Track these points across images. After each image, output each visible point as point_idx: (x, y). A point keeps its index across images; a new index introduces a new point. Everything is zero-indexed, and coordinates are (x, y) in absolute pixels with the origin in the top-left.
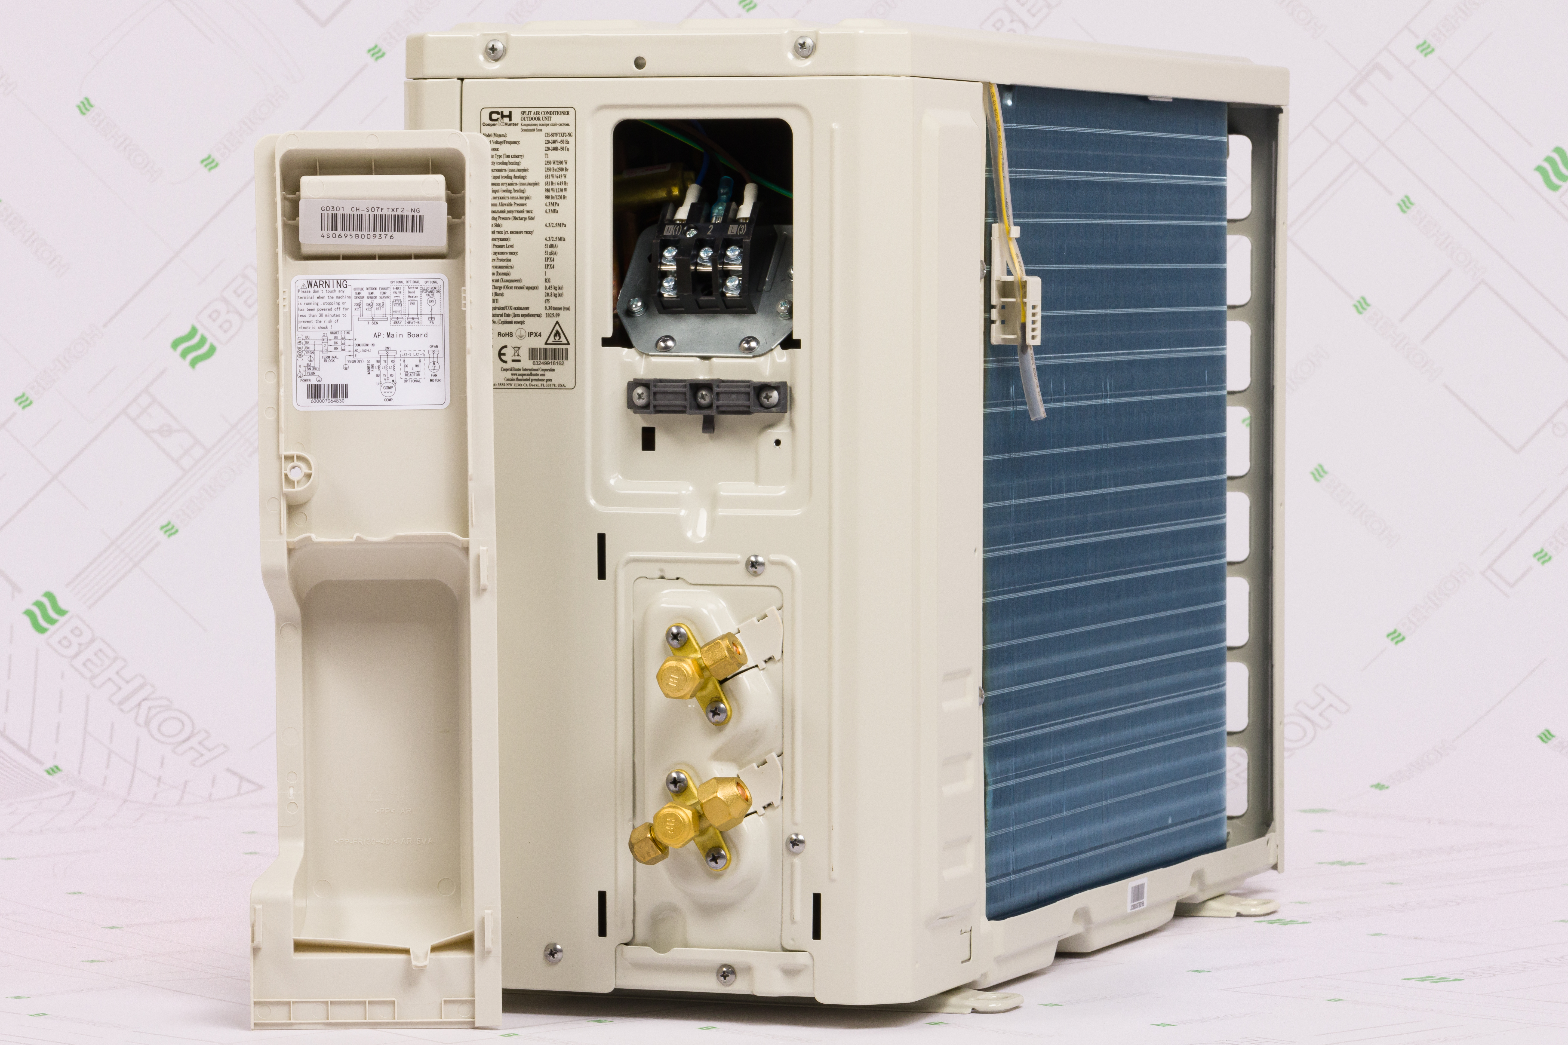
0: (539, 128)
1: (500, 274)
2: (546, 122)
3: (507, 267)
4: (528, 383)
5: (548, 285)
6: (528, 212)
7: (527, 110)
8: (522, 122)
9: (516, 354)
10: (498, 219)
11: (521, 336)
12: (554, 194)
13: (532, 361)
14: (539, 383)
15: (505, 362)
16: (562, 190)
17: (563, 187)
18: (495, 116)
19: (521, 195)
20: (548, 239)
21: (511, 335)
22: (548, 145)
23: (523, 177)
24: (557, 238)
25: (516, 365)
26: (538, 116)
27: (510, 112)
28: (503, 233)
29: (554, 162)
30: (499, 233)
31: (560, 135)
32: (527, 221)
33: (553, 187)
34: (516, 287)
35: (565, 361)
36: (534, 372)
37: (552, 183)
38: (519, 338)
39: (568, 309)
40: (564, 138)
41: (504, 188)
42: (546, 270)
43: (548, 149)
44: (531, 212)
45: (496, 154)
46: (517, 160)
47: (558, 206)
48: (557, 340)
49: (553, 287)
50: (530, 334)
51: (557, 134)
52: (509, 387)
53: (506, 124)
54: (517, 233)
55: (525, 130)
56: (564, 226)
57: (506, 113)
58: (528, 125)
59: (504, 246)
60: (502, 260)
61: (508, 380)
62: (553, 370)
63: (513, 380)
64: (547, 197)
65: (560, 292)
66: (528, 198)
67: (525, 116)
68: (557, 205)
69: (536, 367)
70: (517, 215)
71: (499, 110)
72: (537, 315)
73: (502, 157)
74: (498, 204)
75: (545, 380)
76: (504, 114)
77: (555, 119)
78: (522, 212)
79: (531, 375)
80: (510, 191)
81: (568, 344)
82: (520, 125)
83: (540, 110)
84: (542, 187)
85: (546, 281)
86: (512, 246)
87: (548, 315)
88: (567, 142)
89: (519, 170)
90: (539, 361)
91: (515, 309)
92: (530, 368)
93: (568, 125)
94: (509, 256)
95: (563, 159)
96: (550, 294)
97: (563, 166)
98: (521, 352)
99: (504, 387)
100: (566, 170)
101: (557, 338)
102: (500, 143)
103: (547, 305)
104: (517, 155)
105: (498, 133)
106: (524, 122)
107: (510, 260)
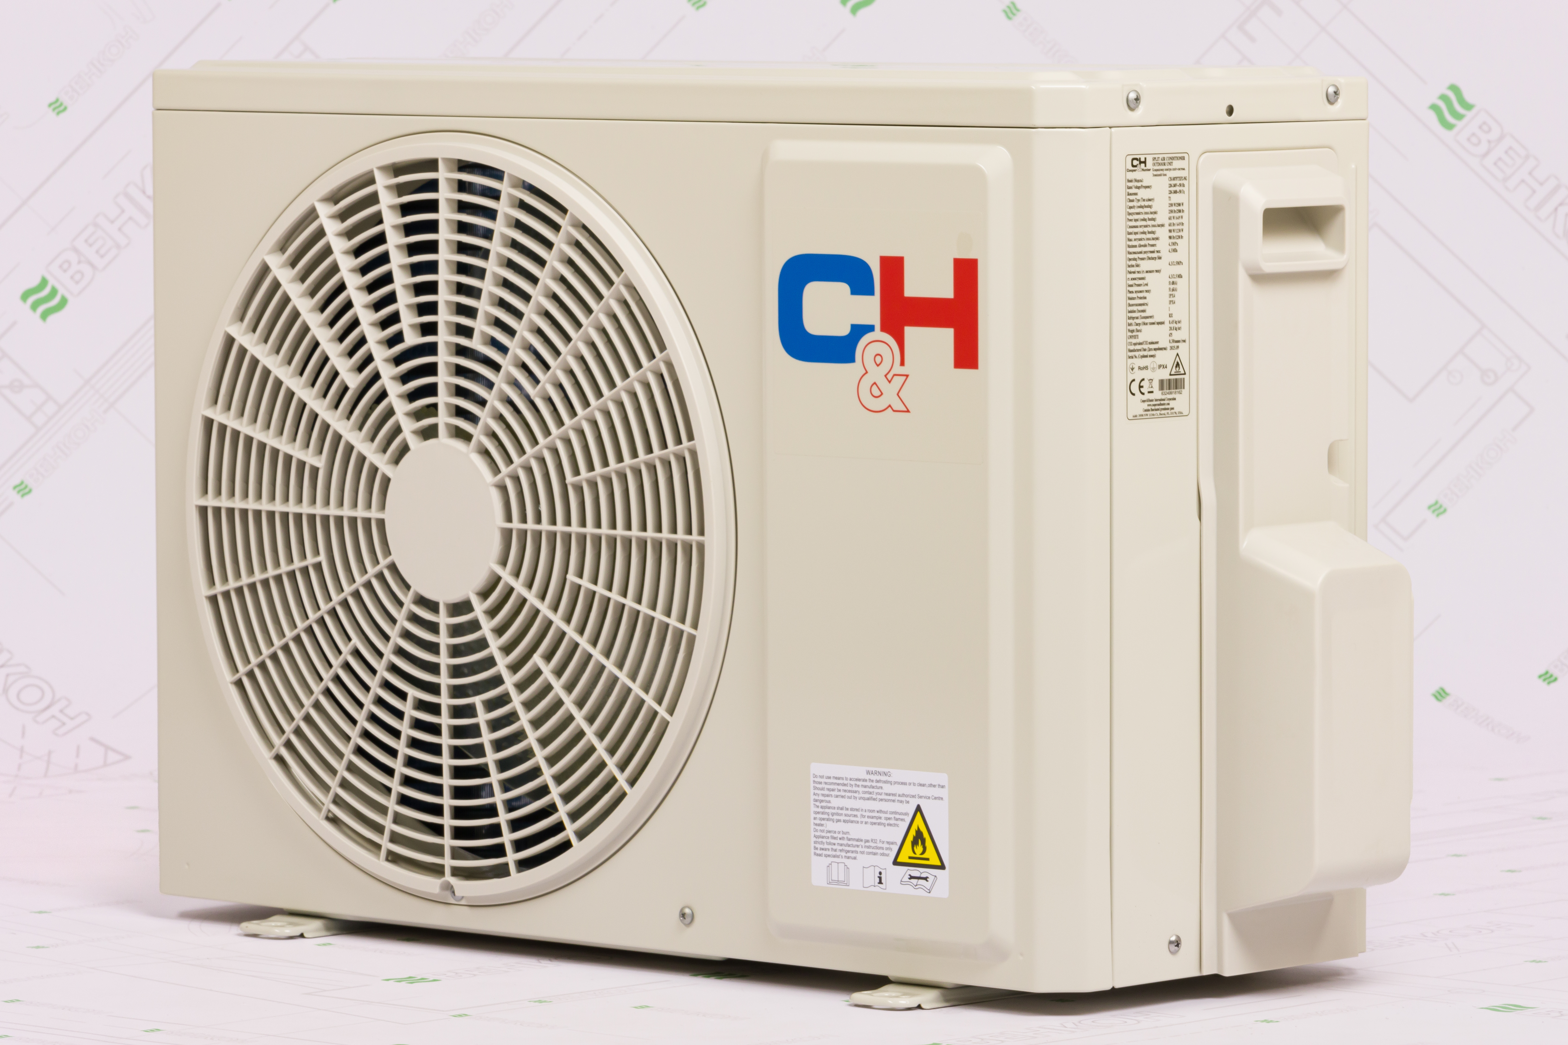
0: (1165, 172)
1: (1139, 311)
2: (1170, 167)
3: (1143, 304)
4: (1158, 412)
5: (1171, 320)
6: (1157, 252)
7: (1156, 156)
8: (1153, 167)
9: (1151, 386)
10: (1137, 260)
12: (1175, 234)
13: (1161, 392)
14: (1165, 412)
15: (1143, 394)
16: (1180, 231)
17: (1181, 227)
18: (1135, 163)
19: (1153, 236)
20: (1171, 277)
21: (1147, 368)
22: (1170, 189)
23: (1154, 220)
24: (1177, 276)
25: (1151, 397)
26: (1164, 161)
28: (1141, 272)
29: (1175, 205)
30: (1138, 272)
31: (1179, 179)
32: (1157, 261)
33: (1174, 228)
34: (1150, 323)
35: (1183, 390)
36: (1162, 402)
37: (1174, 224)
39: (1184, 341)
40: (1181, 182)
41: (1141, 230)
42: (1170, 306)
43: (1171, 192)
44: (1159, 252)
45: (1136, 199)
46: (1150, 203)
49: (1174, 321)
50: (1160, 366)
51: (1177, 178)
52: (1147, 417)
53: (1143, 170)
54: (1150, 272)
55: (1156, 175)
56: (1181, 264)
58: (1157, 170)
59: (1142, 285)
60: (1141, 298)
61: (1146, 410)
62: (1175, 399)
63: (1148, 410)
64: (1170, 237)
65: (1179, 325)
66: (1157, 239)
67: (1155, 161)
68: (1176, 245)
69: (1163, 397)
70: (1150, 255)
73: (1140, 201)
74: (1137, 246)
75: (1170, 409)
77: (1177, 164)
78: (1154, 252)
79: (1161, 404)
80: (1145, 233)
81: (1185, 374)
82: (1152, 170)
83: (1165, 156)
84: (1167, 228)
85: (1170, 316)
86: (1147, 285)
87: (1172, 348)
88: (1184, 185)
89: (1151, 213)
90: (1165, 391)
91: (1150, 343)
92: (1160, 398)
93: (1184, 169)
94: (1145, 294)
95: (1181, 202)
96: (1172, 328)
97: (1181, 208)
98: (1153, 384)
99: (1141, 417)
100: (1183, 211)
102: (1139, 188)
103: (1171, 338)
104: (1150, 198)
105: (1137, 179)
106: (1157, 168)
107: (1145, 298)
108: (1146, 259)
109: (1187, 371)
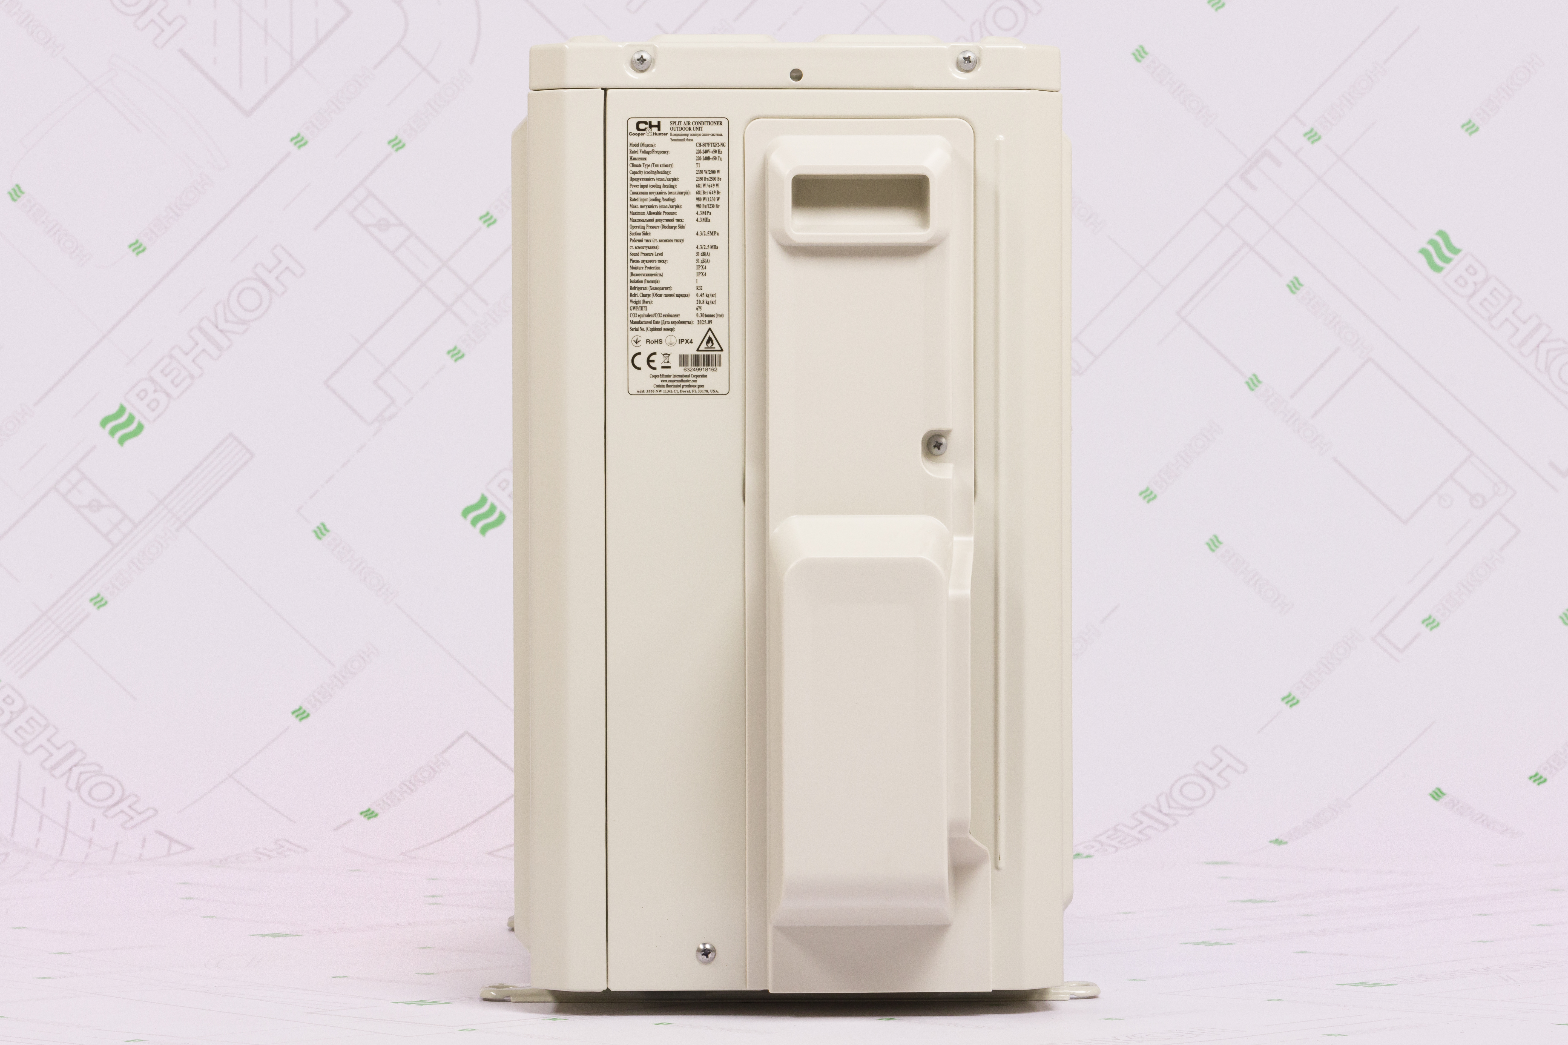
0: (690, 137)
1: (648, 282)
2: (698, 132)
3: (655, 275)
4: (679, 389)
5: (700, 292)
6: (678, 220)
7: (677, 120)
8: (671, 132)
9: (666, 361)
10: (646, 228)
11: (671, 343)
12: (706, 203)
13: (683, 367)
14: (691, 389)
15: (655, 369)
16: (714, 199)
17: (715, 196)
18: (642, 126)
19: (671, 203)
20: (699, 247)
21: (660, 341)
22: (699, 155)
23: (673, 187)
24: (710, 246)
25: (666, 372)
26: (688, 126)
27: (659, 122)
28: (652, 241)
29: (706, 172)
30: (647, 241)
31: (713, 144)
32: (677, 229)
33: (705, 196)
34: (666, 295)
35: (718, 367)
36: (684, 379)
37: (704, 192)
38: (669, 344)
39: (721, 316)
40: (717, 148)
41: (653, 197)
42: (698, 278)
43: (700, 158)
44: (682, 221)
45: (644, 164)
46: (666, 169)
47: (710, 214)
48: (709, 347)
49: (705, 294)
50: (681, 341)
51: (709, 144)
52: (659, 393)
53: (655, 134)
54: (666, 241)
55: (675, 140)
56: (716, 234)
57: (655, 122)
58: (678, 135)
59: (653, 254)
60: (651, 268)
61: (657, 386)
62: (706, 376)
63: (663, 386)
64: (699, 206)
65: (713, 299)
66: (678, 207)
67: (674, 126)
68: (709, 214)
69: (687, 373)
70: (666, 224)
71: (647, 120)
72: (689, 322)
73: (650, 166)
74: (646, 213)
75: (697, 387)
76: (653, 124)
77: (707, 129)
78: (672, 220)
79: (682, 381)
80: (659, 200)
81: (722, 350)
82: (669, 134)
83: (691, 120)
84: (693, 196)
85: (697, 289)
86: (661, 254)
87: (700, 322)
88: (720, 152)
89: (668, 180)
90: (690, 367)
91: (665, 316)
92: (681, 374)
93: (721, 135)
94: (658, 264)
95: (716, 169)
96: (702, 302)
97: (716, 175)
98: (670, 359)
99: (653, 393)
100: (719, 179)
101: (710, 345)
102: (648, 153)
103: (699, 312)
104: (665, 164)
105: (646, 143)
106: (674, 132)
107: (659, 268)
108: (660, 227)
109: (725, 347)
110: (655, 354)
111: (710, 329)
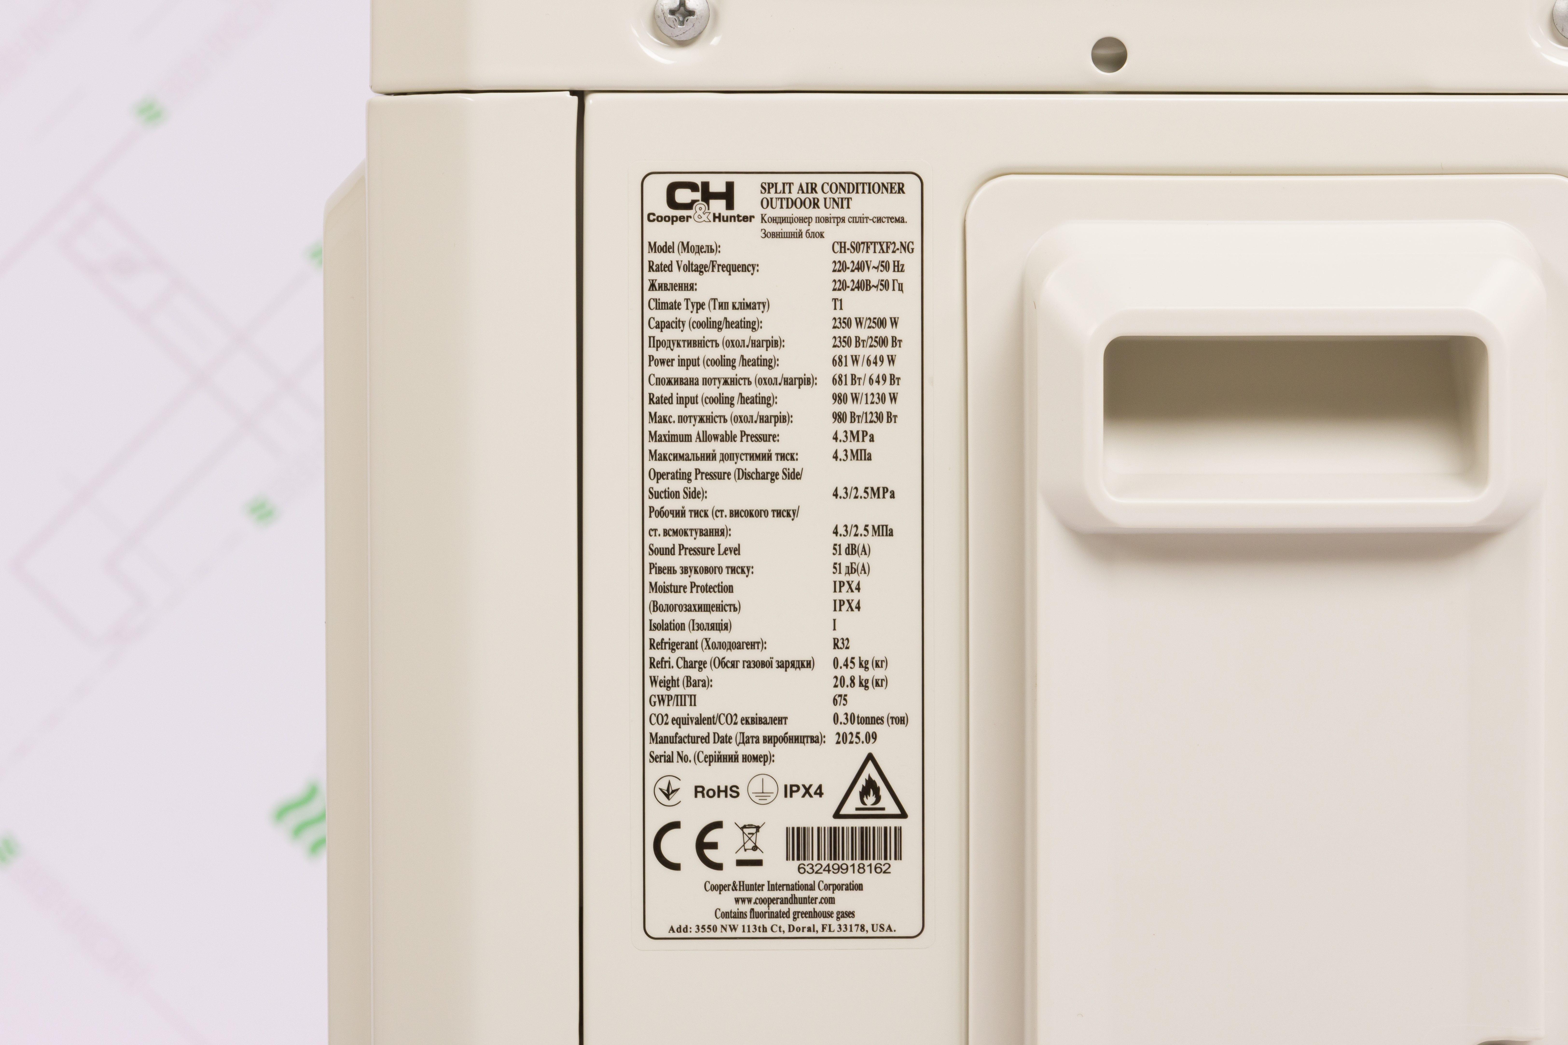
0: (815, 227)
1: (700, 627)
2: (837, 212)
3: (720, 608)
4: (784, 923)
5: (842, 655)
6: (783, 457)
7: (779, 179)
8: (764, 211)
9: (750, 845)
10: (693, 477)
11: (763, 794)
12: (859, 408)
13: (796, 863)
14: (818, 922)
15: (718, 867)
16: (882, 398)
17: (886, 388)
18: (683, 196)
19: (764, 410)
20: (841, 530)
21: (733, 792)
22: (841, 276)
23: (769, 363)
24: (870, 529)
25: (750, 875)
26: (811, 196)
27: (730, 186)
28: (709, 513)
29: (859, 322)
30: (697, 513)
31: (878, 247)
32: (780, 482)
33: (856, 389)
34: (749, 662)
35: (892, 862)
36: (800, 894)
37: (854, 379)
38: (756, 800)
39: (902, 721)
40: (890, 257)
41: (712, 391)
42: (837, 615)
43: (843, 286)
44: (792, 458)
45: (687, 300)
46: (750, 315)
47: (872, 439)
48: (869, 806)
49: (857, 661)
50: (790, 790)
51: (867, 245)
52: (729, 934)
53: (718, 217)
54: (750, 514)
55: (774, 235)
56: (888, 495)
57: (717, 185)
58: (783, 220)
59: (713, 550)
60: (707, 589)
61: (726, 915)
62: (860, 887)
63: (741, 915)
64: (839, 417)
65: (879, 673)
66: (783, 419)
67: (773, 194)
68: (867, 438)
69: (806, 879)
70: (750, 466)
71: (698, 180)
72: (812, 737)
73: (706, 307)
74: (694, 437)
75: (835, 915)
76: (712, 189)
77: (862, 204)
78: (767, 457)
79: (794, 900)
80: (729, 401)
81: (903, 815)
82: (758, 218)
83: (819, 180)
84: (825, 389)
85: (836, 645)
86: (736, 551)
87: (843, 738)
88: (899, 267)
89: (756, 344)
90: (815, 861)
91: (746, 721)
92: (791, 881)
93: (900, 220)
94: (727, 579)
95: (887, 315)
96: (848, 682)
97: (888, 332)
98: (761, 839)
99: (712, 934)
100: (896, 342)
101: (870, 800)
102: (700, 269)
103: (841, 710)
104: (748, 300)
105: (693, 243)
106: (770, 213)
107: (730, 589)
108: (732, 476)
109: (912, 806)
110: (718, 825)
111: (870, 757)
